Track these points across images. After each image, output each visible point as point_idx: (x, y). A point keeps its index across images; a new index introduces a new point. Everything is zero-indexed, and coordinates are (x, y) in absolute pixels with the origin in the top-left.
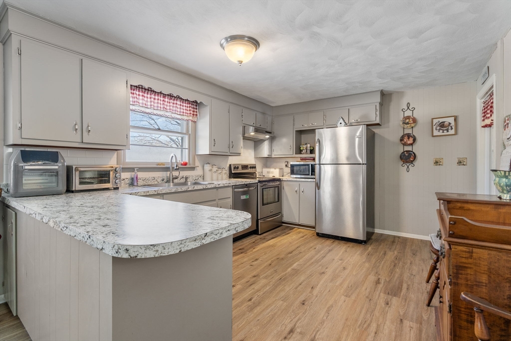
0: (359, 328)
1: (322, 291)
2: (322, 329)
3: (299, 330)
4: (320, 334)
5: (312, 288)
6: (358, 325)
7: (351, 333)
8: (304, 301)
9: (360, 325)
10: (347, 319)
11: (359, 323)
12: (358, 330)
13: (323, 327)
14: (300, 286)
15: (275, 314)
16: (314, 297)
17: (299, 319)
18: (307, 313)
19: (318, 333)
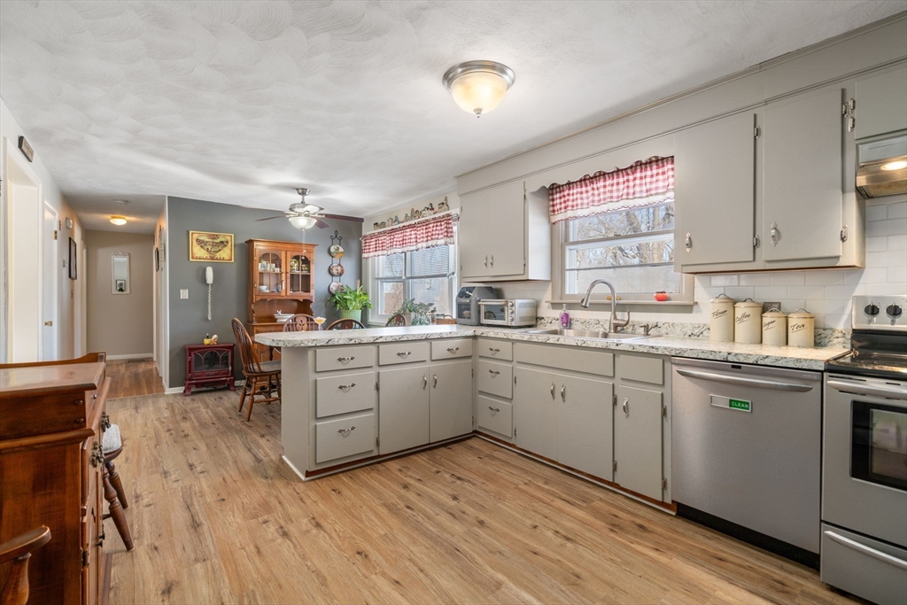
0: (253, 591)
1: (375, 593)
2: (293, 550)
3: (314, 531)
4: (289, 545)
5: (397, 582)
6: (257, 593)
7: (255, 576)
8: (366, 556)
9: (254, 595)
10: (280, 586)
11: (258, 597)
12: (251, 587)
13: (296, 554)
14: (416, 569)
15: (361, 521)
16: (365, 572)
17: (331, 537)
18: (336, 549)
19: (291, 545)
